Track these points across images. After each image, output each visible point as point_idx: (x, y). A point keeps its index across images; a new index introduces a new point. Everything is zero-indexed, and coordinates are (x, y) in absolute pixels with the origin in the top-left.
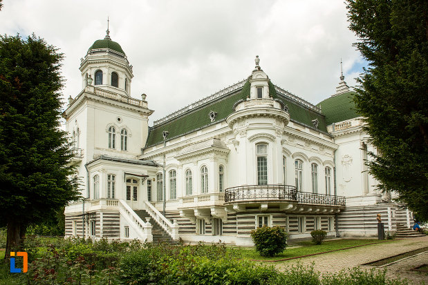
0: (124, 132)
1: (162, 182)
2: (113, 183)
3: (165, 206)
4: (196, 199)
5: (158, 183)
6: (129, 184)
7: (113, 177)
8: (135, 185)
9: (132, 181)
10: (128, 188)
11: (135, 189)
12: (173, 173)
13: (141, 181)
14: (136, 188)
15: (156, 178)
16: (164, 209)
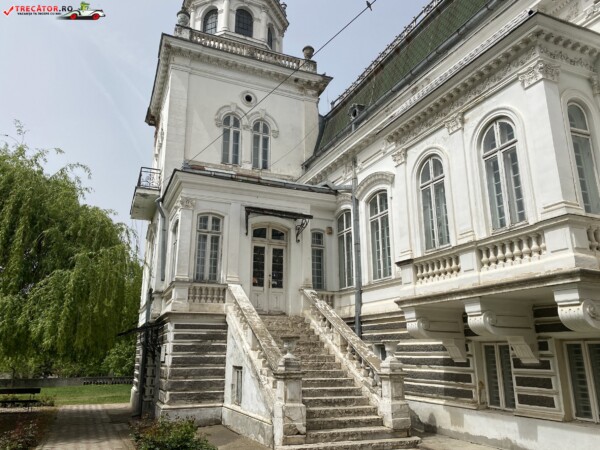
0: (261, 129)
1: (349, 235)
2: (215, 240)
3: (359, 303)
4: (468, 260)
5: (341, 238)
6: (260, 243)
7: (217, 221)
8: (277, 244)
9: (269, 234)
10: (258, 253)
11: (278, 255)
12: (380, 201)
13: (293, 233)
14: (281, 251)
15: (334, 226)
16: (358, 310)
